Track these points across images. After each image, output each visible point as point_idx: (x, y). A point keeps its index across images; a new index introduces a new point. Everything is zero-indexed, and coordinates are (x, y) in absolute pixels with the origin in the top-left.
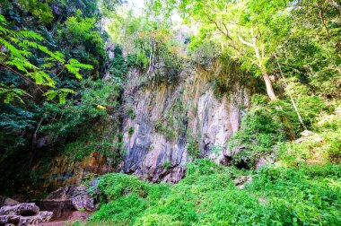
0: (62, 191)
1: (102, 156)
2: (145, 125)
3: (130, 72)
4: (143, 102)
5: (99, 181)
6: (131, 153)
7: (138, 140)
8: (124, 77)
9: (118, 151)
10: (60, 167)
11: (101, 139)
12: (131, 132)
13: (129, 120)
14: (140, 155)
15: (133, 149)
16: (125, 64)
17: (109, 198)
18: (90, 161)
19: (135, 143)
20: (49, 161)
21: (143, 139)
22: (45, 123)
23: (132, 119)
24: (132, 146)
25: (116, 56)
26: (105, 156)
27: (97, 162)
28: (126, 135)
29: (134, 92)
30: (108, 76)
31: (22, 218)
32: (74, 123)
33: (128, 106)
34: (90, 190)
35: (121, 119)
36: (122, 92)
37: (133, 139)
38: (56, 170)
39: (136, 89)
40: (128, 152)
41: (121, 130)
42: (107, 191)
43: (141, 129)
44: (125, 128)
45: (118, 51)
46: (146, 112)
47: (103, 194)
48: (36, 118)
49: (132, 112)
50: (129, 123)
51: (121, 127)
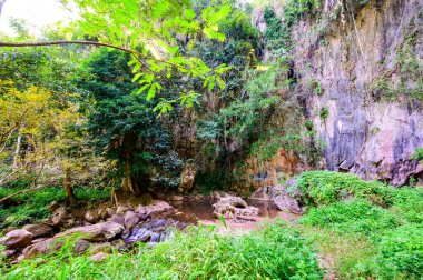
0: (262, 191)
1: (291, 153)
2: (347, 99)
3: (295, 33)
4: (331, 64)
5: (298, 180)
6: (334, 145)
7: (340, 124)
8: (288, 43)
9: (312, 144)
10: (253, 168)
11: (283, 133)
12: (324, 114)
13: (316, 99)
14: (351, 145)
15: (335, 138)
16: (283, 26)
17: (317, 201)
18: (279, 161)
19: (336, 129)
20: (243, 163)
21: (351, 121)
22: (228, 129)
23: (320, 95)
24: (332, 135)
25: (268, 23)
26: (295, 153)
27: (287, 160)
28: (317, 121)
29: (310, 56)
30: (267, 55)
31: (236, 209)
32: (249, 121)
33: (307, 79)
34: (289, 190)
35: (303, 102)
36: (292, 65)
37: (330, 124)
38: (250, 172)
39: (313, 49)
40: (328, 144)
41: (307, 117)
42: (312, 193)
43: (342, 107)
44: (312, 113)
45: (269, 15)
46: (343, 75)
47: (307, 195)
48: (221, 126)
49: (316, 85)
50: (317, 104)
51: (306, 112)
